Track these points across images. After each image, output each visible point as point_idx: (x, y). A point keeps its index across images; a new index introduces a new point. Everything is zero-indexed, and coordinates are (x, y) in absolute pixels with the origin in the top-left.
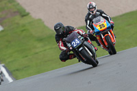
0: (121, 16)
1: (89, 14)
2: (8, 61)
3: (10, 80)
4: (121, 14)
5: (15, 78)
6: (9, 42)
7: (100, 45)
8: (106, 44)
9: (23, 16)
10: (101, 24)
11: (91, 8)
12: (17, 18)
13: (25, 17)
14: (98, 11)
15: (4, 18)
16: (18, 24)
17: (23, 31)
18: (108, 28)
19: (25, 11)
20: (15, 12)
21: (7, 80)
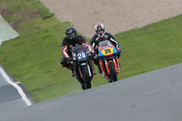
0: (176, 18)
1: (96, 36)
2: (25, 77)
3: (29, 103)
4: (175, 15)
5: (35, 100)
6: (27, 52)
7: (101, 72)
8: (108, 71)
9: (45, 18)
10: (106, 49)
11: (99, 30)
12: (38, 20)
13: (48, 20)
14: (106, 34)
15: (20, 21)
16: (38, 28)
17: (45, 38)
18: (114, 55)
19: (48, 11)
20: (34, 13)
21: (24, 102)
